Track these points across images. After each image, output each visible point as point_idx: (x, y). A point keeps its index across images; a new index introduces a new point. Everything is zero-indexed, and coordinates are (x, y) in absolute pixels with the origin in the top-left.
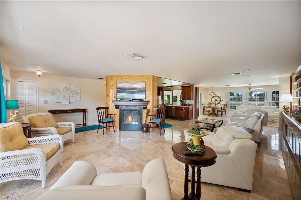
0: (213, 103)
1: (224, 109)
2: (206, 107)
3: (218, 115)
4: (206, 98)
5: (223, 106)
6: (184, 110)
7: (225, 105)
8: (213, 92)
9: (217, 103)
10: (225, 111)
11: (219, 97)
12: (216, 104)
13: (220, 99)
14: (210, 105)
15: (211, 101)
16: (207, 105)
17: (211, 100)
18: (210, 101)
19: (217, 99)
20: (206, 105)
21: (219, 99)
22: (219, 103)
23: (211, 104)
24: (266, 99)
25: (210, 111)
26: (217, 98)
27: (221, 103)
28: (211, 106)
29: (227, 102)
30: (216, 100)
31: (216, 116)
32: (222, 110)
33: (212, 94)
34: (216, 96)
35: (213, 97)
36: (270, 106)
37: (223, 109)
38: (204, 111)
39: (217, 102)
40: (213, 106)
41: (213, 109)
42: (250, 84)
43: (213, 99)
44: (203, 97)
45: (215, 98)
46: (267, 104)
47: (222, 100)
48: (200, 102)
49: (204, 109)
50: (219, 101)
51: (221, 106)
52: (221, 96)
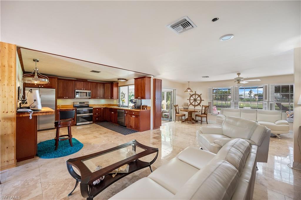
0: (191, 104)
1: (205, 113)
2: (181, 110)
3: (197, 121)
4: (183, 97)
5: (204, 108)
6: (134, 115)
7: (206, 107)
8: (189, 89)
9: (196, 104)
10: (206, 116)
11: (199, 96)
12: (195, 106)
13: (201, 99)
14: (187, 107)
15: (189, 100)
16: (183, 106)
17: (190, 100)
18: (188, 102)
19: (196, 98)
20: (180, 107)
21: (199, 99)
22: (199, 104)
24: (266, 98)
25: (184, 115)
26: (197, 96)
27: (201, 104)
28: (187, 109)
29: (209, 102)
30: (195, 100)
31: (193, 123)
32: (202, 114)
33: (189, 91)
34: (195, 94)
35: (192, 96)
36: (271, 109)
37: (203, 113)
38: (176, 116)
39: (196, 102)
40: (191, 108)
41: (190, 113)
42: (239, 74)
43: (192, 98)
44: (178, 95)
45: (194, 96)
46: (267, 107)
47: (203, 100)
48: (174, 102)
49: (178, 112)
50: (199, 102)
51: (202, 109)
52: (201, 94)
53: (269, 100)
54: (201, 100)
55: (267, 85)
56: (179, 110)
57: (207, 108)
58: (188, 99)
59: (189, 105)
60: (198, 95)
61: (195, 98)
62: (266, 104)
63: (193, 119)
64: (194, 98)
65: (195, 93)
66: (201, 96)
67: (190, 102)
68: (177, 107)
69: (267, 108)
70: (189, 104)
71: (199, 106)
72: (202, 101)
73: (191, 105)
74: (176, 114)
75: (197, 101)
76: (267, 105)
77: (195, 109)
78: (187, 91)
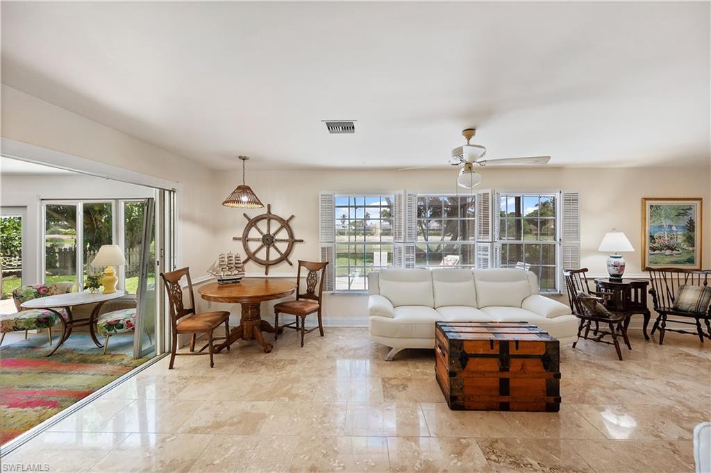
0: (251, 257)
1: (310, 294)
4: (215, 228)
5: (305, 273)
7: (314, 268)
8: (244, 189)
9: (274, 255)
10: (316, 303)
11: (285, 224)
12: (267, 264)
13: (291, 235)
14: (234, 274)
15: (240, 244)
16: (211, 271)
17: (245, 239)
18: (238, 249)
19: (272, 231)
21: (284, 235)
22: (284, 257)
23: (239, 267)
24: (485, 232)
25: (225, 316)
26: (275, 226)
27: (294, 258)
28: (237, 284)
29: (323, 249)
30: (268, 241)
31: (269, 349)
32: (299, 296)
33: (245, 198)
34: (269, 217)
35: (253, 223)
37: (303, 291)
38: (176, 331)
39: (272, 249)
42: (469, 132)
43: (254, 233)
44: (187, 218)
45: (263, 225)
46: (489, 257)
47: (302, 241)
48: (163, 257)
49: (187, 306)
50: (283, 247)
51: (297, 276)
52: (293, 216)
53: (493, 236)
54: (292, 241)
55: (488, 191)
56: (197, 297)
57: (320, 273)
58: (235, 239)
59: (245, 262)
60: (280, 220)
61: (269, 231)
62: (486, 249)
63: (265, 326)
64: (265, 232)
65: (269, 212)
66: (292, 224)
67: (246, 249)
68: (183, 282)
69: (489, 260)
70: (244, 257)
71: (285, 264)
72: (297, 246)
73: (251, 263)
74: (174, 318)
75: (277, 244)
76: (489, 253)
77: (268, 276)
78: (234, 202)
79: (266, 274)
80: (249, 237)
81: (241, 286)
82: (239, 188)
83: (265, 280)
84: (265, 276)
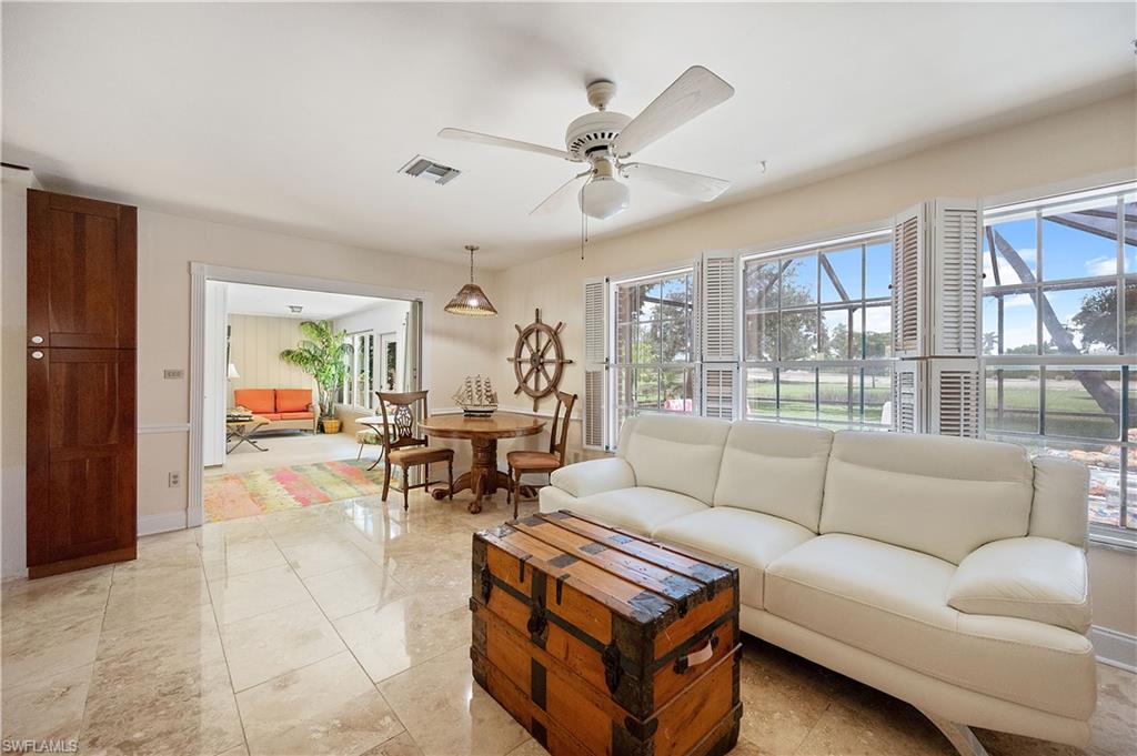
0: (522, 385)
4: (493, 346)
8: (472, 290)
9: (543, 384)
11: (554, 336)
12: (536, 397)
13: (560, 354)
14: (484, 404)
16: (459, 399)
17: (516, 361)
21: (552, 352)
22: (553, 387)
23: (489, 395)
26: (543, 339)
29: (588, 374)
30: (536, 362)
33: (474, 302)
34: (537, 327)
35: (525, 337)
39: (542, 373)
43: (525, 353)
45: (532, 340)
46: (914, 402)
47: (570, 362)
50: (552, 372)
51: (553, 415)
52: (561, 323)
53: (928, 341)
54: (561, 363)
59: (517, 392)
60: (549, 330)
61: (537, 347)
64: (534, 349)
65: (538, 320)
66: (561, 334)
67: (518, 374)
71: (553, 397)
72: (566, 370)
73: (522, 394)
75: (546, 367)
76: (915, 390)
77: (538, 414)
78: (460, 306)
79: (535, 410)
80: (522, 356)
81: (492, 421)
82: (466, 287)
83: (533, 418)
84: (534, 413)
